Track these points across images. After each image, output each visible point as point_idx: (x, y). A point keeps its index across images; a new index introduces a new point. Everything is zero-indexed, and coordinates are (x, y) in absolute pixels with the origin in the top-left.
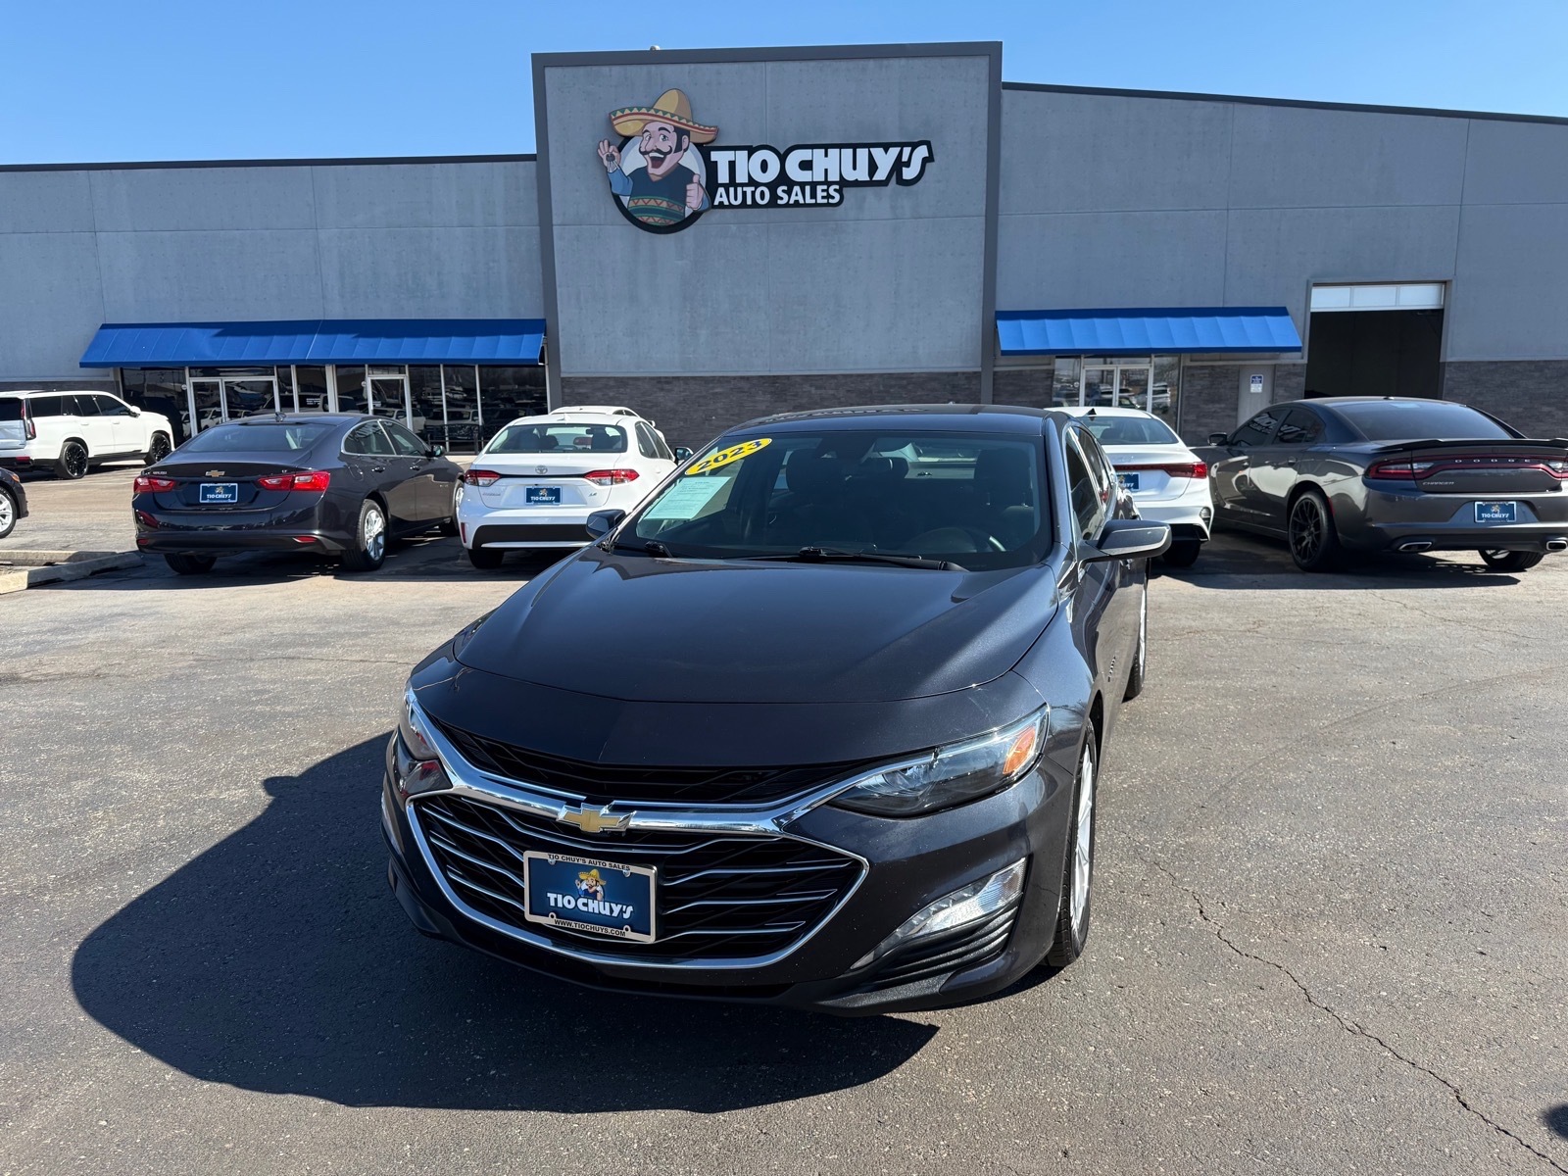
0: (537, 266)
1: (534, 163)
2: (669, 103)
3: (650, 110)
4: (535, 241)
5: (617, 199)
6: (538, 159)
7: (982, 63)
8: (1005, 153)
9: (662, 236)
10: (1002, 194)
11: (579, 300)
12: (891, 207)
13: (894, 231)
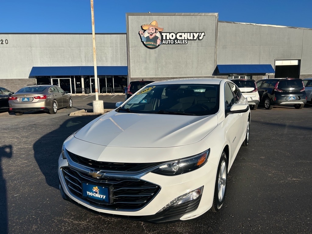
0: (126, 55)
1: (126, 35)
2: (154, 23)
4: (126, 50)
5: (143, 42)
8: (218, 34)
9: (152, 50)
10: (218, 43)
11: (134, 62)
12: (197, 45)
13: (198, 49)
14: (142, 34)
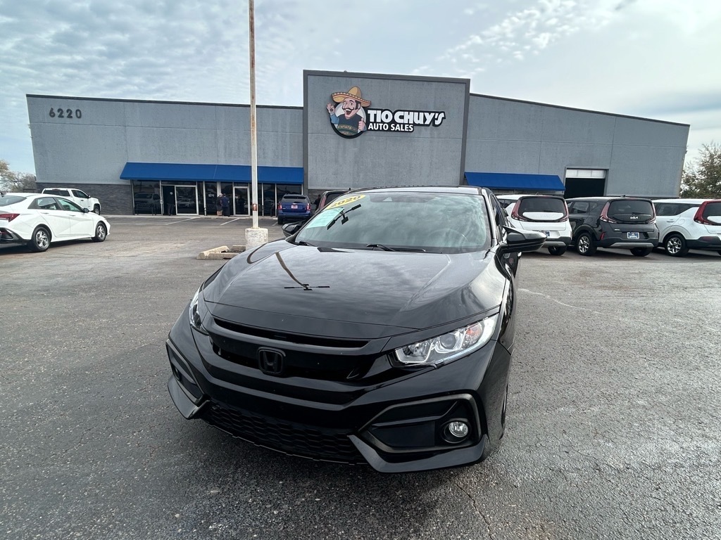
0: (301, 148)
1: (302, 110)
2: (354, 91)
3: (347, 94)
4: (301, 139)
5: (333, 125)
6: (304, 110)
7: (464, 86)
8: (469, 117)
9: (349, 139)
10: (468, 132)
11: (316, 161)
12: (430, 134)
13: (431, 142)
14: (332, 110)
